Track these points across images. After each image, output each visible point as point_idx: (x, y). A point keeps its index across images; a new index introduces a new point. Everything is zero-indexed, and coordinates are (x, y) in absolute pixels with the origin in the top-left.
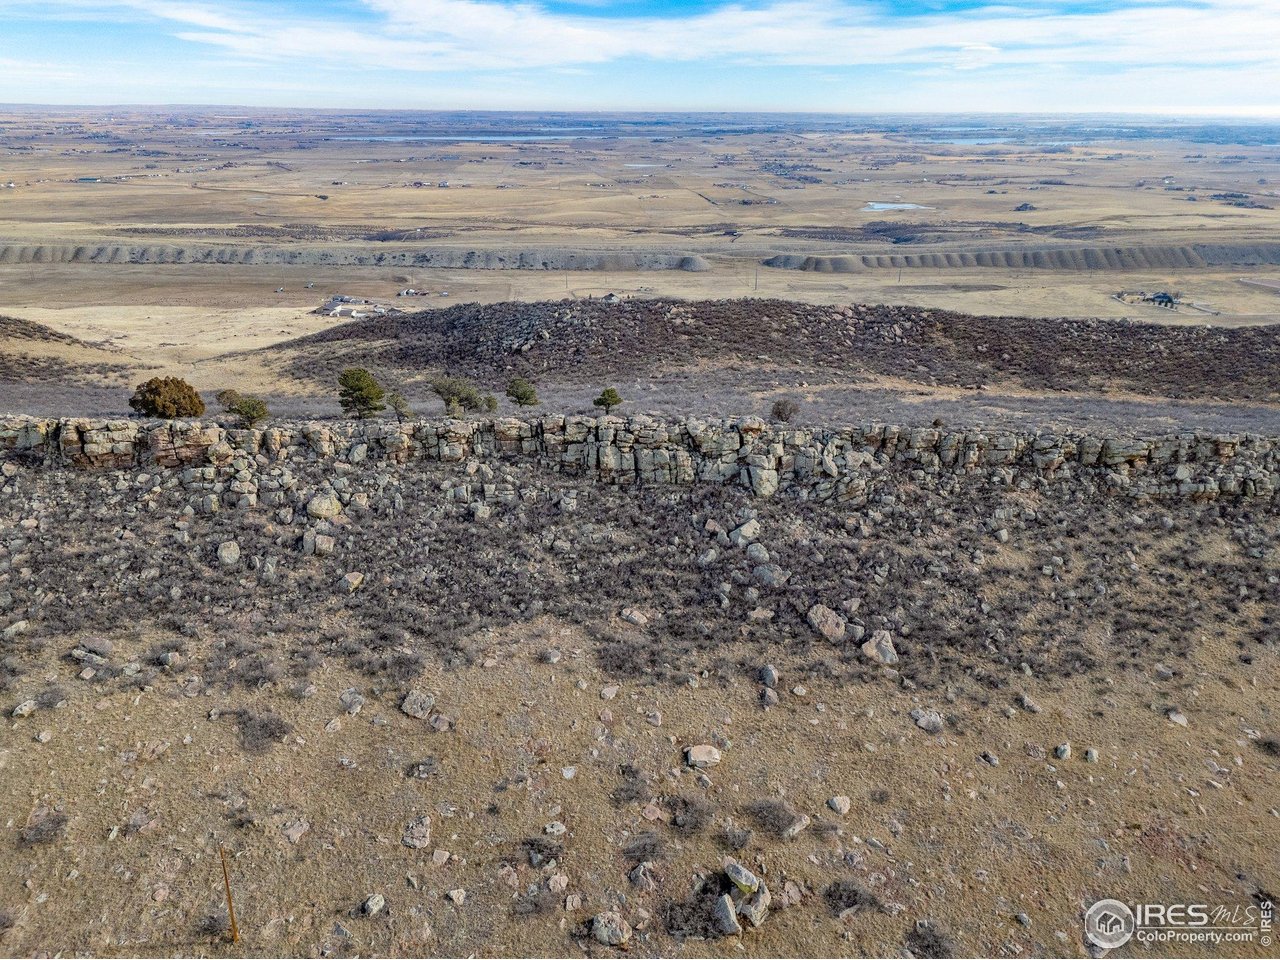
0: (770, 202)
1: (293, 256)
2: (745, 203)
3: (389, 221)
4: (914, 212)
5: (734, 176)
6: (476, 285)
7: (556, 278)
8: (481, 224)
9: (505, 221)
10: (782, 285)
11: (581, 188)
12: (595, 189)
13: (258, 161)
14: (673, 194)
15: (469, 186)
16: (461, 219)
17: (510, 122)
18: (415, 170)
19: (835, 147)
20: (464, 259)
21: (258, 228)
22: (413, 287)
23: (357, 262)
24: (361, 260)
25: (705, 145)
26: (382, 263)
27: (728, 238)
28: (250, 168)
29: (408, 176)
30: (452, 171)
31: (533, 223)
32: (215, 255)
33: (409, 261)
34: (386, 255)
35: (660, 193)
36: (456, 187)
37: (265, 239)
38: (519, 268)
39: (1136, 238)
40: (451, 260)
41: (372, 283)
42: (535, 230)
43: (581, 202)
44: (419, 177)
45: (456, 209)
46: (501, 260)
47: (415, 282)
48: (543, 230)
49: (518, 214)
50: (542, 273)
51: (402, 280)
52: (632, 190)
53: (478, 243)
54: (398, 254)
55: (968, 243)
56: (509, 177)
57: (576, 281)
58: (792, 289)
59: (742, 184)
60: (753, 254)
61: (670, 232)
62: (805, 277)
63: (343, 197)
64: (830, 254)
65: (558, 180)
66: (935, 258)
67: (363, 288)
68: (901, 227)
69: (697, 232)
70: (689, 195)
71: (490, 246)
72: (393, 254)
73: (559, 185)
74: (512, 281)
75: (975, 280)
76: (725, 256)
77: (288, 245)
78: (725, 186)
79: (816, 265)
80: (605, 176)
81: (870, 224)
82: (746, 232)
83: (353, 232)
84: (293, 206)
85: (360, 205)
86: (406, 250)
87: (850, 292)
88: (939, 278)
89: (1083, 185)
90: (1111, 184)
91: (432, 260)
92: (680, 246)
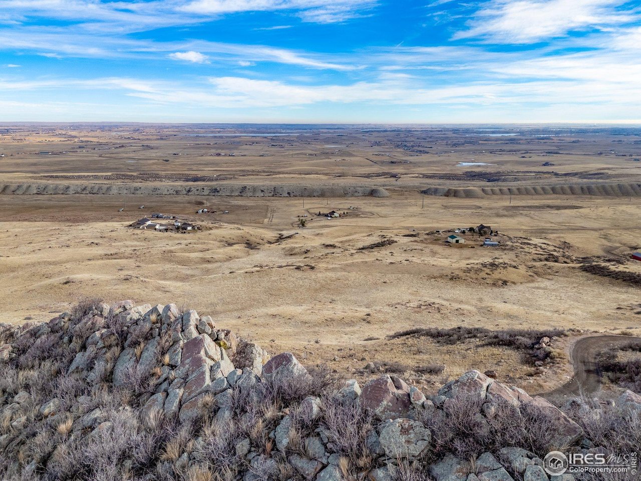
0: (405, 162)
1: (136, 189)
2: (392, 162)
3: (200, 172)
4: (487, 167)
5: (383, 150)
6: (246, 206)
7: (296, 202)
8: (251, 173)
9: (264, 172)
10: (438, 205)
11: (304, 156)
12: (310, 156)
13: (138, 145)
14: (353, 159)
15: (245, 155)
16: (240, 171)
17: (266, 128)
18: (217, 148)
19: (430, 137)
20: (239, 191)
21: (123, 175)
22: (207, 208)
23: (175, 193)
24: (177, 192)
25: (364, 137)
26: (190, 193)
27: (394, 179)
28: (132, 148)
29: (214, 151)
30: (237, 149)
31: (279, 173)
32: (89, 189)
33: (206, 192)
34: (193, 189)
35: (346, 158)
36: (238, 156)
37: (126, 181)
38: (273, 196)
40: (232, 191)
41: (182, 205)
42: (281, 176)
43: (305, 162)
44: (219, 151)
45: (238, 166)
46: (262, 191)
47: (208, 205)
48: (286, 176)
49: (271, 169)
50: (287, 199)
51: (201, 203)
52: (331, 157)
53: (249, 182)
54: (199, 188)
55: (537, 181)
56: (266, 151)
57: (309, 203)
58: (446, 207)
59: (388, 154)
60: (414, 187)
61: (358, 176)
62: (450, 200)
63: (177, 160)
64: (460, 187)
65: (291, 152)
66: (526, 189)
67: (175, 208)
68: (486, 174)
69: (372, 176)
70: (362, 159)
71: (255, 184)
72: (197, 188)
73: (292, 155)
74: (269, 204)
75: (558, 202)
76: (395, 188)
77: (137, 184)
78: (379, 155)
79: (455, 194)
80: (316, 151)
81: (466, 172)
82: (402, 176)
83: (178, 177)
84: (149, 165)
85: (186, 164)
86: (206, 186)
87: (484, 209)
88: (534, 201)
89: (569, 154)
90: (584, 153)
91: (221, 192)
92: (366, 183)
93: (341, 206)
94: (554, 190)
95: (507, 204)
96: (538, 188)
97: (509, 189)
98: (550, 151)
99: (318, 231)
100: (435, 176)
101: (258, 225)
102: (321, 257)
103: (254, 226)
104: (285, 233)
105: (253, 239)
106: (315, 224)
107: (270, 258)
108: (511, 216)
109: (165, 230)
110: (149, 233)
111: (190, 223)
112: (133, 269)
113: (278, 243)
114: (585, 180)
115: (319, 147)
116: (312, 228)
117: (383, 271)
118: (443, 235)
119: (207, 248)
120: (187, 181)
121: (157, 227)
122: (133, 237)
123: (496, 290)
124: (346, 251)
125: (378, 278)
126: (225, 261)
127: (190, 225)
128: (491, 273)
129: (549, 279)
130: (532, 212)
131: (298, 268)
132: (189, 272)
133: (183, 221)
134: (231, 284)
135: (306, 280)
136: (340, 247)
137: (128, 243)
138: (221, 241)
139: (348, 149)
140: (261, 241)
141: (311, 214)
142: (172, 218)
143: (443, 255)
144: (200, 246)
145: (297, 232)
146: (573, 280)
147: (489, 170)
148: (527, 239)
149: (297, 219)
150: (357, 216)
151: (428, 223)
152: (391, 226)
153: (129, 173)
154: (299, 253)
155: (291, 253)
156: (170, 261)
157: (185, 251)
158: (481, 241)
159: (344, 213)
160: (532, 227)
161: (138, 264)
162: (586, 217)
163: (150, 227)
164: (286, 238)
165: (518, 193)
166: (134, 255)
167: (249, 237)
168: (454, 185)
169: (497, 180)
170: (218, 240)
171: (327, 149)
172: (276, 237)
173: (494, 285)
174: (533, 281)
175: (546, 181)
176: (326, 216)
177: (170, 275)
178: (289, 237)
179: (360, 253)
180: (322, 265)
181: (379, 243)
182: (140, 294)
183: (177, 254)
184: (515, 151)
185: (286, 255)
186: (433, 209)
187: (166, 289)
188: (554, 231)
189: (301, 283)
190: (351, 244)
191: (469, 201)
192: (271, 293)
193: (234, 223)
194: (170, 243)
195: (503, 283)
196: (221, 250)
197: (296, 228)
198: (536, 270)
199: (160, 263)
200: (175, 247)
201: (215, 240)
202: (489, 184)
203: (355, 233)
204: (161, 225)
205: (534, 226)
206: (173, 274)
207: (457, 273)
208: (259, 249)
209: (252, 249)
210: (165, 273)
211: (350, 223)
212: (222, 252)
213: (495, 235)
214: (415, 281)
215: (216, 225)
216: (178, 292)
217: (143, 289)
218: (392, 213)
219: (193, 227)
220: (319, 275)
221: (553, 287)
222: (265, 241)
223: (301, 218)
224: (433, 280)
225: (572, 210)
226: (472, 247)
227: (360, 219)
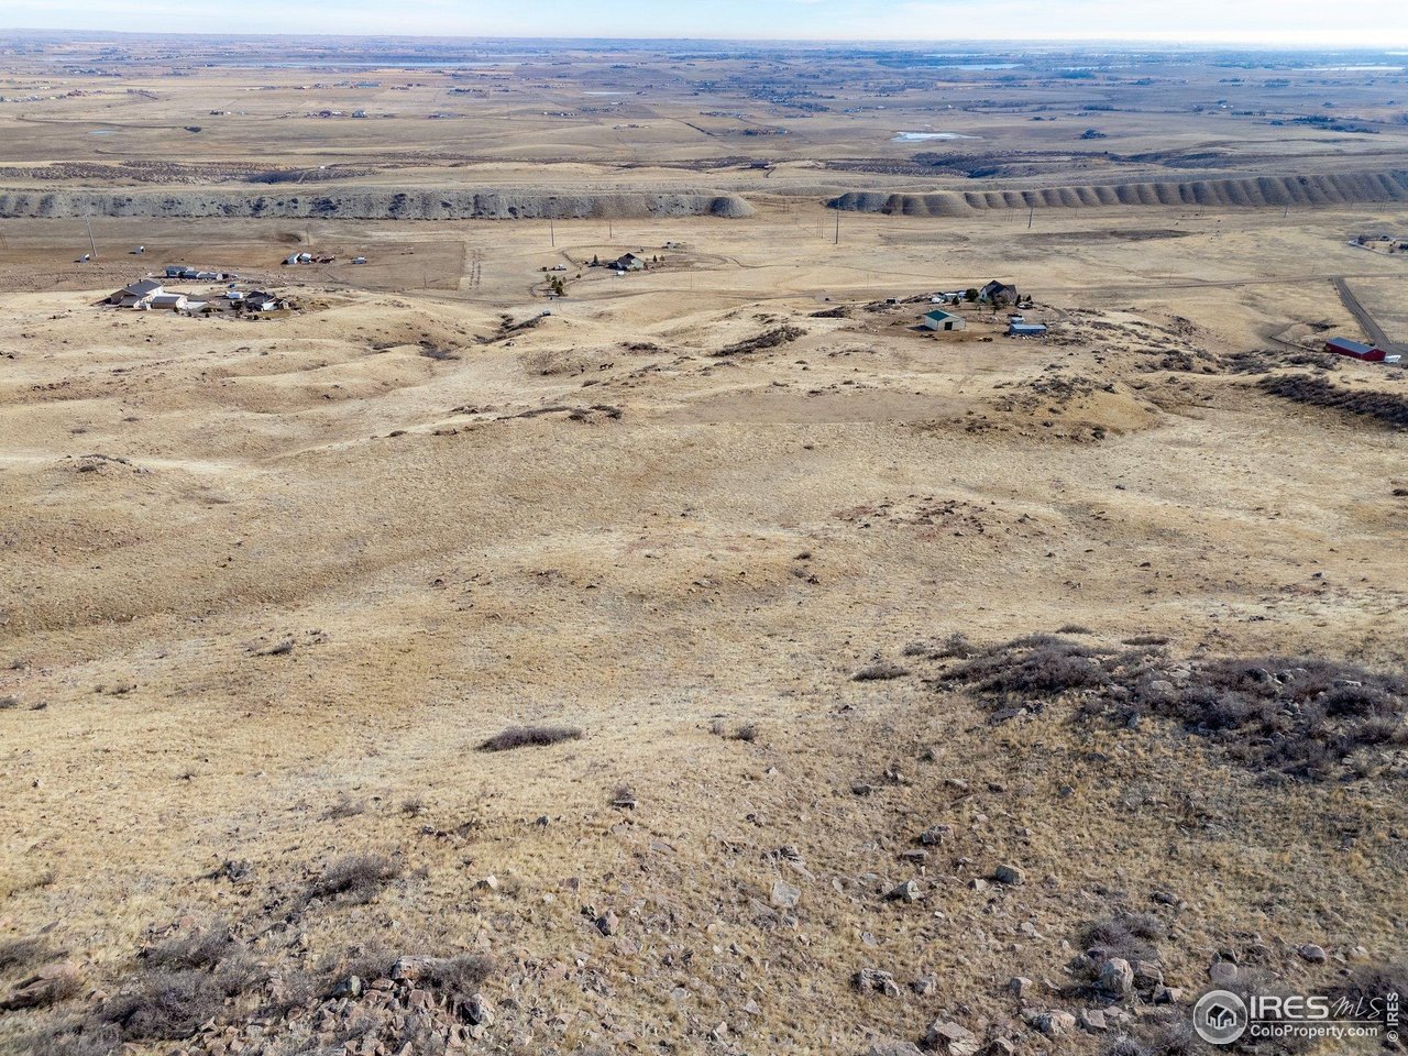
0: (779, 132)
1: (119, 204)
2: (749, 133)
3: (283, 158)
5: (723, 103)
6: (409, 245)
7: (531, 231)
8: (411, 160)
9: (444, 157)
10: (870, 236)
11: (538, 117)
12: (554, 118)
13: (117, 89)
14: (655, 123)
15: (392, 116)
16: (384, 155)
18: (321, 98)
19: (828, 73)
20: (388, 205)
22: (309, 249)
23: (221, 212)
24: (228, 210)
25: (675, 72)
26: (262, 213)
27: (759, 173)
28: (103, 96)
29: (313, 105)
30: (370, 99)
31: (482, 159)
33: (304, 210)
34: (268, 201)
35: (640, 123)
36: (376, 117)
37: (92, 181)
38: (473, 217)
39: (1282, 166)
40: (370, 206)
41: (244, 244)
42: (488, 166)
43: (542, 133)
44: (326, 105)
45: (377, 143)
46: (446, 205)
47: (313, 241)
48: (501, 165)
49: (459, 150)
50: (511, 223)
51: (293, 238)
52: (602, 120)
53: (412, 181)
54: (285, 200)
55: (1079, 174)
56: (444, 105)
57: (565, 235)
58: (889, 240)
59: (736, 111)
60: (810, 191)
61: (674, 167)
62: (895, 224)
63: (221, 129)
64: (914, 190)
65: (505, 109)
66: (1062, 193)
67: (226, 252)
68: (961, 159)
69: (706, 167)
70: (677, 125)
71: (426, 186)
72: (280, 200)
73: (508, 114)
74: (465, 237)
75: (1131, 223)
76: (768, 196)
77: (121, 189)
78: (716, 114)
79: (907, 207)
80: (564, 104)
81: (917, 156)
82: (778, 165)
83: (229, 173)
84: (149, 140)
85: (245, 138)
86: (302, 194)
87: (974, 244)
88: (1080, 222)
89: (1134, 111)
90: (1164, 109)
91: (340, 208)
92: (697, 183)
93: (644, 242)
94: (1122, 195)
95: (1022, 229)
96: (1088, 189)
97: (1024, 194)
98: (1092, 104)
99: (599, 307)
100: (854, 165)
101: (447, 293)
102: (631, 381)
103: (436, 297)
104: (520, 314)
105: (437, 331)
106: (588, 289)
107: (491, 384)
108: (1038, 258)
109: (203, 311)
110: (159, 322)
111: (269, 291)
112: (117, 429)
113: (504, 342)
114: (1180, 170)
115: (570, 94)
116: (582, 298)
117: (798, 415)
118: (908, 311)
119: (321, 358)
120: (252, 181)
121: (181, 303)
122: (115, 333)
123: (1083, 452)
124: (686, 362)
125: (791, 437)
126: (371, 396)
127: (268, 297)
128: (1057, 407)
129: (1193, 417)
130: (1082, 248)
131: (577, 417)
132: (278, 431)
133: (251, 288)
134: (399, 471)
135: (605, 451)
136: (667, 352)
137: (102, 350)
138: (355, 339)
139: (641, 100)
140: (459, 337)
141: (573, 262)
142: (220, 277)
143: (925, 364)
144: (302, 356)
145: (545, 311)
146: (1251, 416)
147: (967, 151)
148: (1094, 313)
149: (541, 277)
150: (687, 265)
151: (857, 280)
152: (771, 289)
153: (98, 162)
154: (565, 370)
155: (545, 368)
156: (223, 400)
157: (261, 369)
158: (1001, 323)
159: (655, 259)
160: (1088, 283)
161: (130, 411)
162: (1199, 256)
163: (159, 305)
164: (522, 326)
165: (1044, 203)
166: (119, 386)
167: (427, 328)
168: (899, 185)
169: (992, 172)
170: (348, 335)
171: (591, 100)
172: (493, 323)
173: (1075, 439)
174: (1159, 425)
175: (1098, 172)
176: (613, 266)
177: (223, 442)
178: (529, 325)
179: (727, 367)
180: (637, 405)
181: (762, 337)
182: (129, 518)
183: (238, 380)
184: (1017, 105)
185: (530, 374)
186: (860, 246)
187: (212, 494)
188: (1140, 291)
189: (593, 460)
190: (692, 340)
191: (938, 225)
192: (516, 493)
193: (382, 289)
194: (220, 347)
195: (1094, 435)
196: (358, 365)
197: (544, 300)
198: (1153, 393)
199: (193, 407)
200: (233, 360)
201: (340, 337)
202: (975, 182)
203: (691, 310)
204: (191, 298)
205: (1093, 282)
206: (234, 439)
207: (982, 413)
208: (457, 359)
209: (439, 358)
210: (210, 436)
211: (673, 283)
212: (360, 370)
213: (1027, 308)
214: (882, 440)
215: (338, 296)
216: (247, 501)
217: (141, 500)
218: (768, 256)
219: (278, 304)
220: (638, 435)
221: (1211, 439)
222: (470, 335)
223: (552, 274)
224: (925, 434)
225: (1167, 241)
226: (985, 340)
227: (696, 274)
